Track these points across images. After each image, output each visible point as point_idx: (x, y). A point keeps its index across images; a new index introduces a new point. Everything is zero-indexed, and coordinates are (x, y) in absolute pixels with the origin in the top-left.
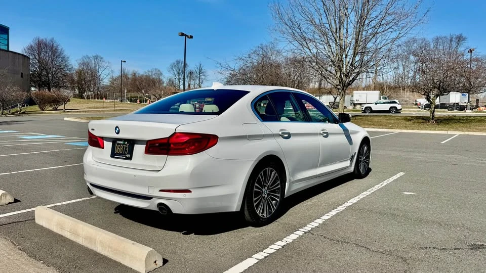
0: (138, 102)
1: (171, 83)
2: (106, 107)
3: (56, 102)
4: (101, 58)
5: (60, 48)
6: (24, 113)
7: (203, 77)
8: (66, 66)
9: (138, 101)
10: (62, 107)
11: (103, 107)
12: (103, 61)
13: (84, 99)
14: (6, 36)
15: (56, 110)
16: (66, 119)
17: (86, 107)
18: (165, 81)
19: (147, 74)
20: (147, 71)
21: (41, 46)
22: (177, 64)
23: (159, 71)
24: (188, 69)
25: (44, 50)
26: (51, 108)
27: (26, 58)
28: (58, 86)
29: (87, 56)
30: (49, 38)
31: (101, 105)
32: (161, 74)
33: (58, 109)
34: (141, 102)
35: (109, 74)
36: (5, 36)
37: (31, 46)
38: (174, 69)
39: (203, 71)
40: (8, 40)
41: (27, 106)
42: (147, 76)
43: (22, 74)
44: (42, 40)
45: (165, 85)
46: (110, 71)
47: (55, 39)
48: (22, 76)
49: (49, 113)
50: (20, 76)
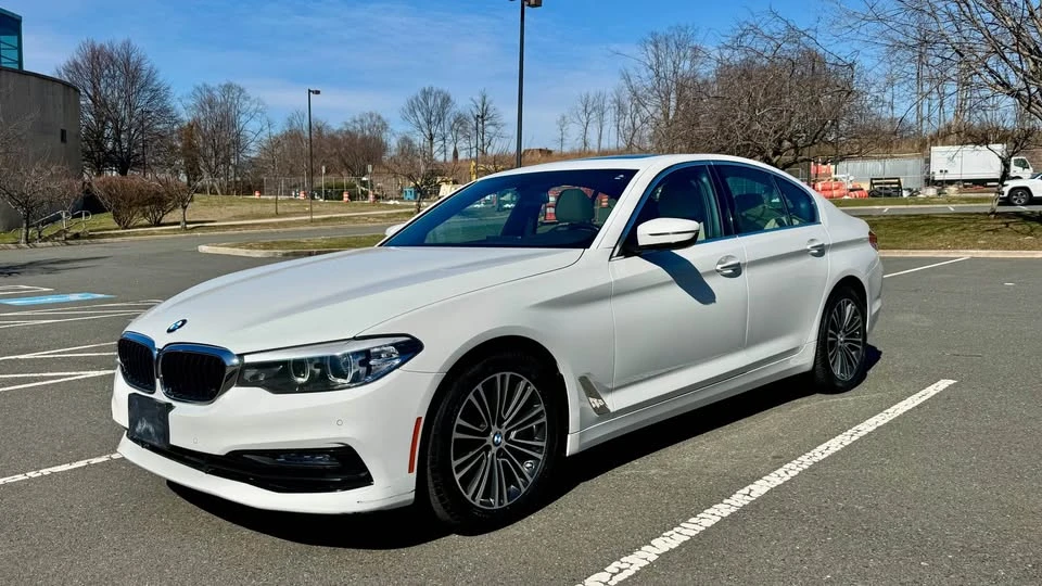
0: (346, 199)
1: (407, 146)
2: (286, 215)
3: (156, 204)
4: (241, 91)
5: (146, 66)
6: (77, 236)
7: (491, 129)
8: (165, 111)
9: (346, 195)
10: (176, 215)
11: (277, 215)
12: (245, 99)
13: (216, 194)
14: (16, 37)
15: (158, 224)
16: (204, 249)
17: (231, 214)
18: (393, 143)
19: (351, 128)
20: (349, 121)
21: (98, 61)
22: (425, 99)
23: (379, 118)
24: (454, 109)
25: (107, 71)
26: (146, 221)
27: (72, 91)
28: (142, 165)
29: (205, 86)
30: (118, 44)
31: (271, 208)
32: (384, 126)
33: (162, 221)
34: (351, 198)
35: (261, 130)
36: (13, 40)
37: (76, 64)
38: (419, 114)
39: (491, 113)
40: (19, 48)
41: (87, 215)
42: (348, 132)
43: (63, 133)
44: (102, 47)
45: (393, 153)
46: (264, 119)
47: (133, 43)
48: (63, 139)
49: (146, 234)
50: (59, 139)
